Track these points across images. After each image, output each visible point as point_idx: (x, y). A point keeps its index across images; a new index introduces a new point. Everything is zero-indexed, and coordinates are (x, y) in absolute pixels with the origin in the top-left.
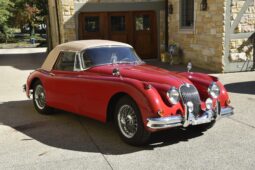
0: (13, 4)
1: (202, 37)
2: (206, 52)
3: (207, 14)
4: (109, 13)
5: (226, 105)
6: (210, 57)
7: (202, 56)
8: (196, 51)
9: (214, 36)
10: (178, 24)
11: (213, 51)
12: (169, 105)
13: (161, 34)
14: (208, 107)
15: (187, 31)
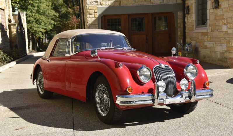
0: (58, 15)
1: (215, 34)
2: (219, 49)
3: (219, 12)
4: (129, 15)
5: (205, 87)
6: (222, 54)
7: (215, 52)
8: (210, 48)
9: (226, 32)
10: (194, 24)
11: (224, 48)
12: (140, 83)
13: (179, 33)
14: (183, 87)
15: (202, 30)
